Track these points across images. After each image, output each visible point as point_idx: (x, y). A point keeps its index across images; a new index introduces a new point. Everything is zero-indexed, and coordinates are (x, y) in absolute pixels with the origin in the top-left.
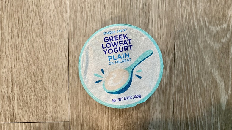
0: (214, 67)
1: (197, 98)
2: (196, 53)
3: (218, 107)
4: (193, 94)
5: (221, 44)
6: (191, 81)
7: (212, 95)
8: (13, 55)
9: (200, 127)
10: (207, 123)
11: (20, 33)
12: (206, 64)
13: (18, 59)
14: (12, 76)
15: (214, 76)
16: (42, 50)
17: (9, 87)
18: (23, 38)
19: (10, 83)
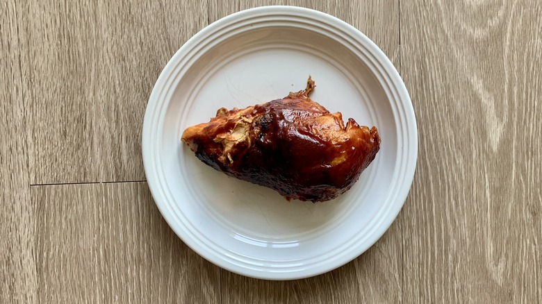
0: (475, 74)
1: (444, 130)
2: (439, 49)
3: (483, 147)
4: (437, 124)
5: (487, 30)
6: (432, 100)
7: (472, 125)
8: (115, 63)
9: (451, 184)
10: (464, 178)
11: (127, 25)
12: (459, 68)
13: (124, 71)
14: (116, 101)
15: (474, 89)
16: (166, 54)
17: (112, 120)
18: (132, 33)
19: (113, 114)
